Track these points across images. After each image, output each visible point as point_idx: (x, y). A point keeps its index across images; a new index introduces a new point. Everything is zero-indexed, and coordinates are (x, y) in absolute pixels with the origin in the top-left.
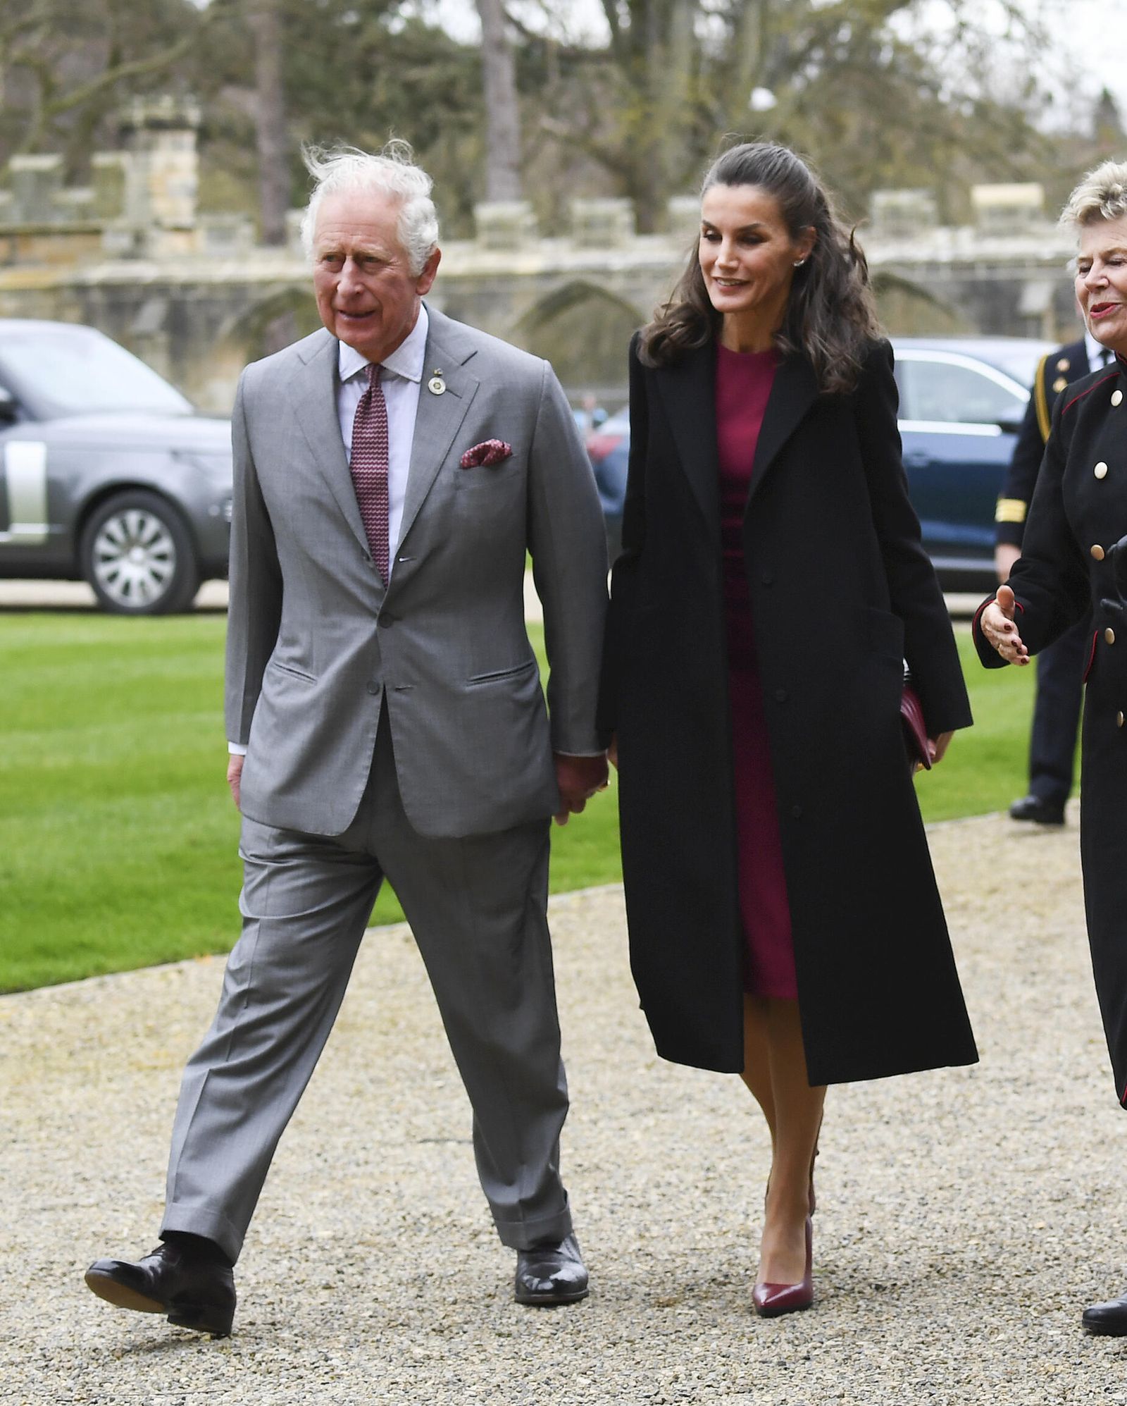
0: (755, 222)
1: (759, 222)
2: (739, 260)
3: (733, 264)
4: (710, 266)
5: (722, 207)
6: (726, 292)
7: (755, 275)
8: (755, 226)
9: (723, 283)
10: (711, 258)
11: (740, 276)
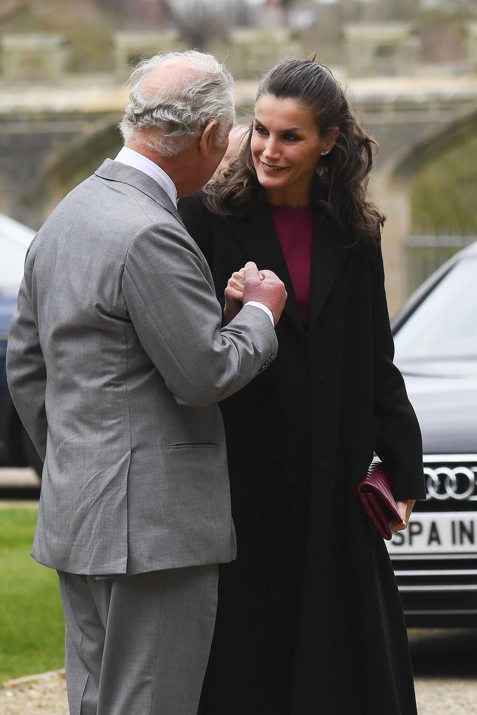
0: (294, 127)
1: (298, 127)
2: (281, 152)
3: (277, 156)
4: (259, 153)
5: (271, 112)
6: (269, 174)
7: (291, 164)
8: (295, 129)
9: (267, 167)
10: (260, 148)
11: (281, 164)
